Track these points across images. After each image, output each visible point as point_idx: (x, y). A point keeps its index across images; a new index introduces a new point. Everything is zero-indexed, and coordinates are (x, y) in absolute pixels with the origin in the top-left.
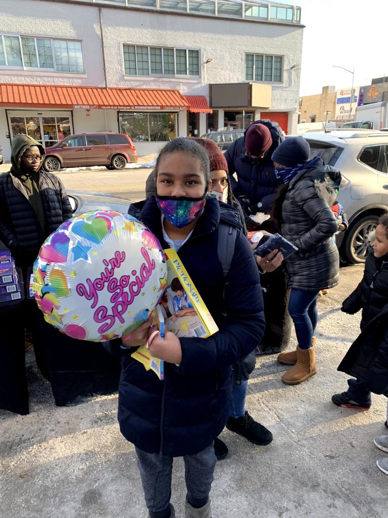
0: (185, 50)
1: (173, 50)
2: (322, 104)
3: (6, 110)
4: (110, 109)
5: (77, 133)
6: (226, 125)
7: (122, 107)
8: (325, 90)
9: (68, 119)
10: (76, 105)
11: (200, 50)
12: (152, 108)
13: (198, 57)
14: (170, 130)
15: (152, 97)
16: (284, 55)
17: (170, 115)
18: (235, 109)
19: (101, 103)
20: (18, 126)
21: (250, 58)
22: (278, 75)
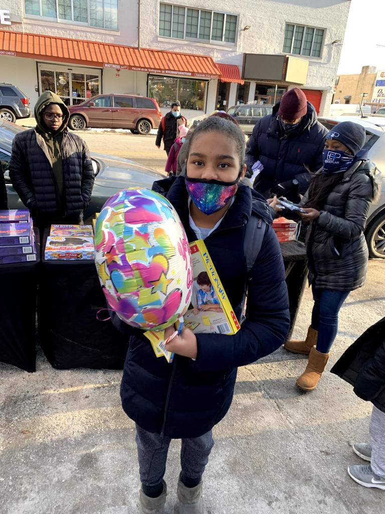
0: (224, 15)
1: (211, 13)
2: (360, 84)
3: (37, 62)
4: (141, 71)
5: (105, 93)
6: (256, 98)
7: (152, 70)
8: (365, 69)
9: (97, 77)
10: (106, 63)
11: (239, 15)
12: (183, 73)
13: (236, 23)
14: (198, 98)
15: (184, 62)
16: (326, 29)
17: (200, 83)
18: (268, 82)
19: (132, 64)
20: (47, 80)
21: (290, 29)
22: (317, 49)
